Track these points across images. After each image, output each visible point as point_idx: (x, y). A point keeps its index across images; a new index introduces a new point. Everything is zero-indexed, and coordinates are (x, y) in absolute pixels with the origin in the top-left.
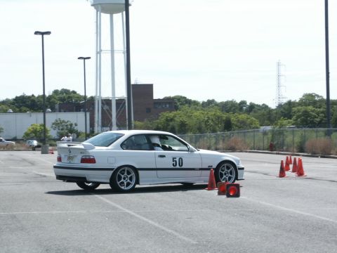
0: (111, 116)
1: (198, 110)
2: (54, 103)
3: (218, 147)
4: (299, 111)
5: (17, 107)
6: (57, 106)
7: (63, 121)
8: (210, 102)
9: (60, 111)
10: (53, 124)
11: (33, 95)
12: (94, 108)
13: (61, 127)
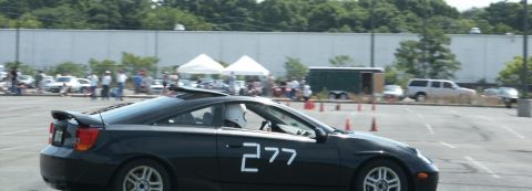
11: (522, 3)
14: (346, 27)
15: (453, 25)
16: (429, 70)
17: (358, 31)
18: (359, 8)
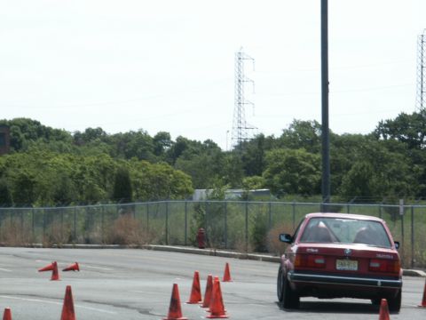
3: (91, 236)
4: (277, 159)
8: (93, 135)
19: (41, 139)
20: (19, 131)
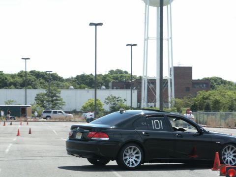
0: (155, 93)
1: (232, 90)
2: (109, 81)
5: (78, 84)
6: (110, 84)
7: (115, 97)
9: (113, 89)
10: (106, 99)
11: (91, 75)
12: (141, 87)
13: (113, 103)
14: (12, 86)
15: (62, 85)
16: (51, 106)
17: (17, 88)
18: (18, 77)
19: (222, 85)
20: (213, 82)
